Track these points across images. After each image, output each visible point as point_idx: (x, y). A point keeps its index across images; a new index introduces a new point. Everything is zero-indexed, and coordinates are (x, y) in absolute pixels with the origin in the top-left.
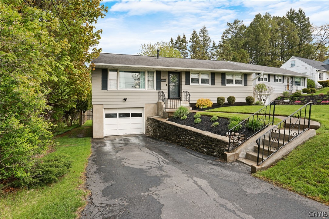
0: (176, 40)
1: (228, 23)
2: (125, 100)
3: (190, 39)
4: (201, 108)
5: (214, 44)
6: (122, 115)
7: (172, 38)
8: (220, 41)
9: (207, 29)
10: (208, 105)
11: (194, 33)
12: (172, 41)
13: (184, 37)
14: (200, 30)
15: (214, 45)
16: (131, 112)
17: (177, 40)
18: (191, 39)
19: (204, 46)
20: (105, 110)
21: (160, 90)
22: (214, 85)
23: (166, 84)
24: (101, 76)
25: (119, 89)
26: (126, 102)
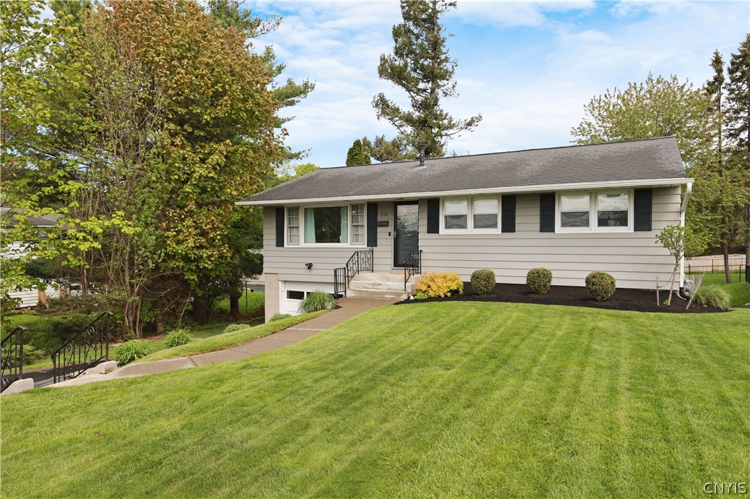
0: (733, 56)
2: (309, 266)
4: (411, 298)
7: (716, 54)
10: (432, 290)
17: (739, 54)
20: (287, 284)
21: (376, 246)
22: (514, 231)
23: (390, 233)
24: (275, 221)
25: (303, 244)
26: (313, 271)
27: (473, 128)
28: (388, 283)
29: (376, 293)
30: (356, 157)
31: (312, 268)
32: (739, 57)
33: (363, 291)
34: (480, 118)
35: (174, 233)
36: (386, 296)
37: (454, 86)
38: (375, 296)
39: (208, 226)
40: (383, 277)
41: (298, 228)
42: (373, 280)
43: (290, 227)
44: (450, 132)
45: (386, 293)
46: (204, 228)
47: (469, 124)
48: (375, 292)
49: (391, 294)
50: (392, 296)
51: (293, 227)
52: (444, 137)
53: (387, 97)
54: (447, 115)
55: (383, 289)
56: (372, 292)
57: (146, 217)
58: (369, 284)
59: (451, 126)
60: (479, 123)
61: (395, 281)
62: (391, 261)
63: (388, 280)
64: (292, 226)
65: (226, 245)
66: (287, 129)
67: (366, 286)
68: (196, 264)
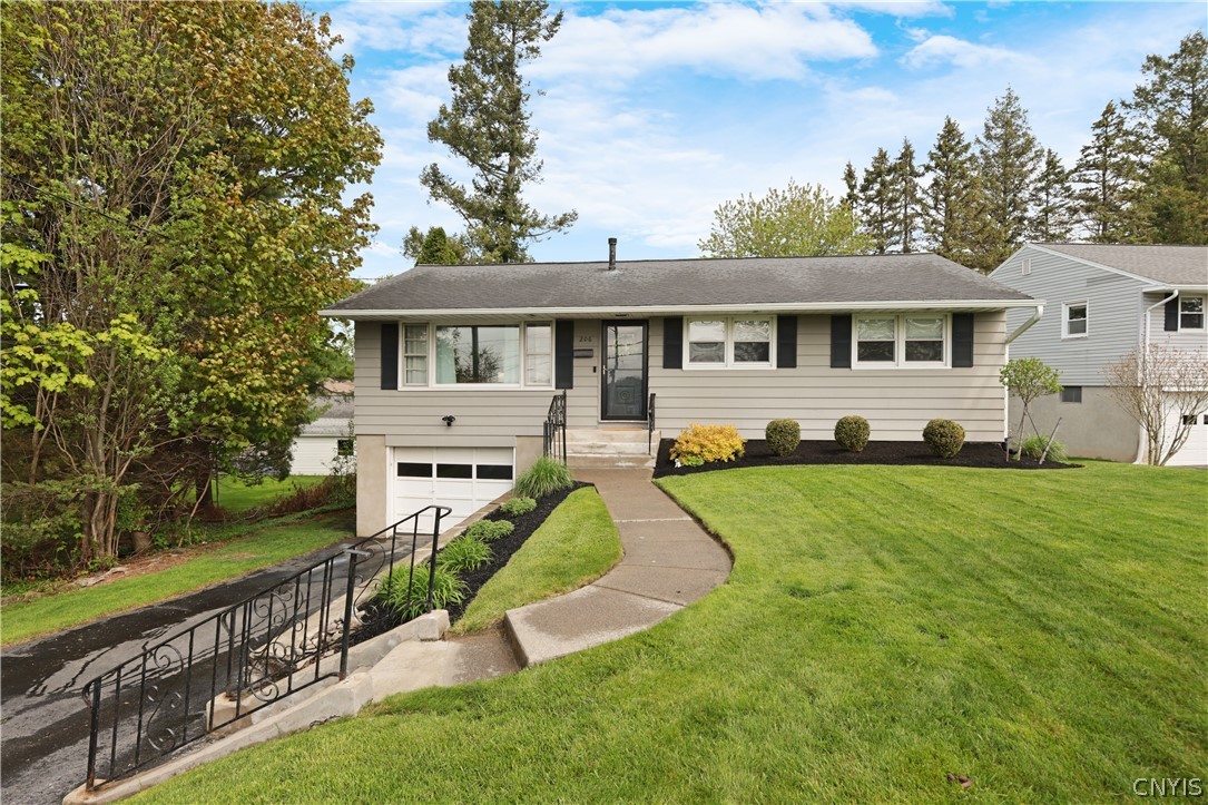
0: (866, 171)
1: (1149, 59)
2: (449, 421)
3: (927, 161)
4: (678, 465)
5: (1051, 164)
6: (446, 471)
7: (849, 166)
8: (1087, 148)
9: (1022, 104)
10: (710, 452)
11: (950, 131)
12: (850, 176)
13: (907, 155)
14: (989, 116)
15: (1054, 167)
16: (475, 460)
17: (872, 169)
18: (932, 159)
19: (1005, 177)
20: (398, 452)
21: (571, 387)
22: (794, 366)
23: (595, 368)
24: (379, 346)
25: (433, 385)
26: (454, 429)
27: (565, 228)
28: (614, 444)
29: (603, 460)
30: (439, 254)
31: (453, 424)
32: (872, 173)
33: (579, 458)
34: (574, 216)
35: (220, 361)
36: (620, 464)
37: (539, 167)
38: (599, 464)
39: (279, 351)
40: (604, 435)
41: (423, 358)
42: (585, 440)
43: (407, 357)
44: (536, 231)
45: (620, 460)
46: (273, 353)
47: (561, 223)
48: (599, 458)
49: (629, 460)
50: (631, 464)
51: (412, 358)
52: (528, 238)
53: (442, 171)
54: (527, 207)
55: (607, 453)
56: (596, 458)
57: (165, 331)
58: (583, 446)
59: (536, 224)
60: (575, 223)
61: (623, 440)
62: (598, 412)
63: (612, 439)
64: (409, 354)
65: (306, 386)
66: (372, 194)
67: (579, 449)
68: (248, 419)
